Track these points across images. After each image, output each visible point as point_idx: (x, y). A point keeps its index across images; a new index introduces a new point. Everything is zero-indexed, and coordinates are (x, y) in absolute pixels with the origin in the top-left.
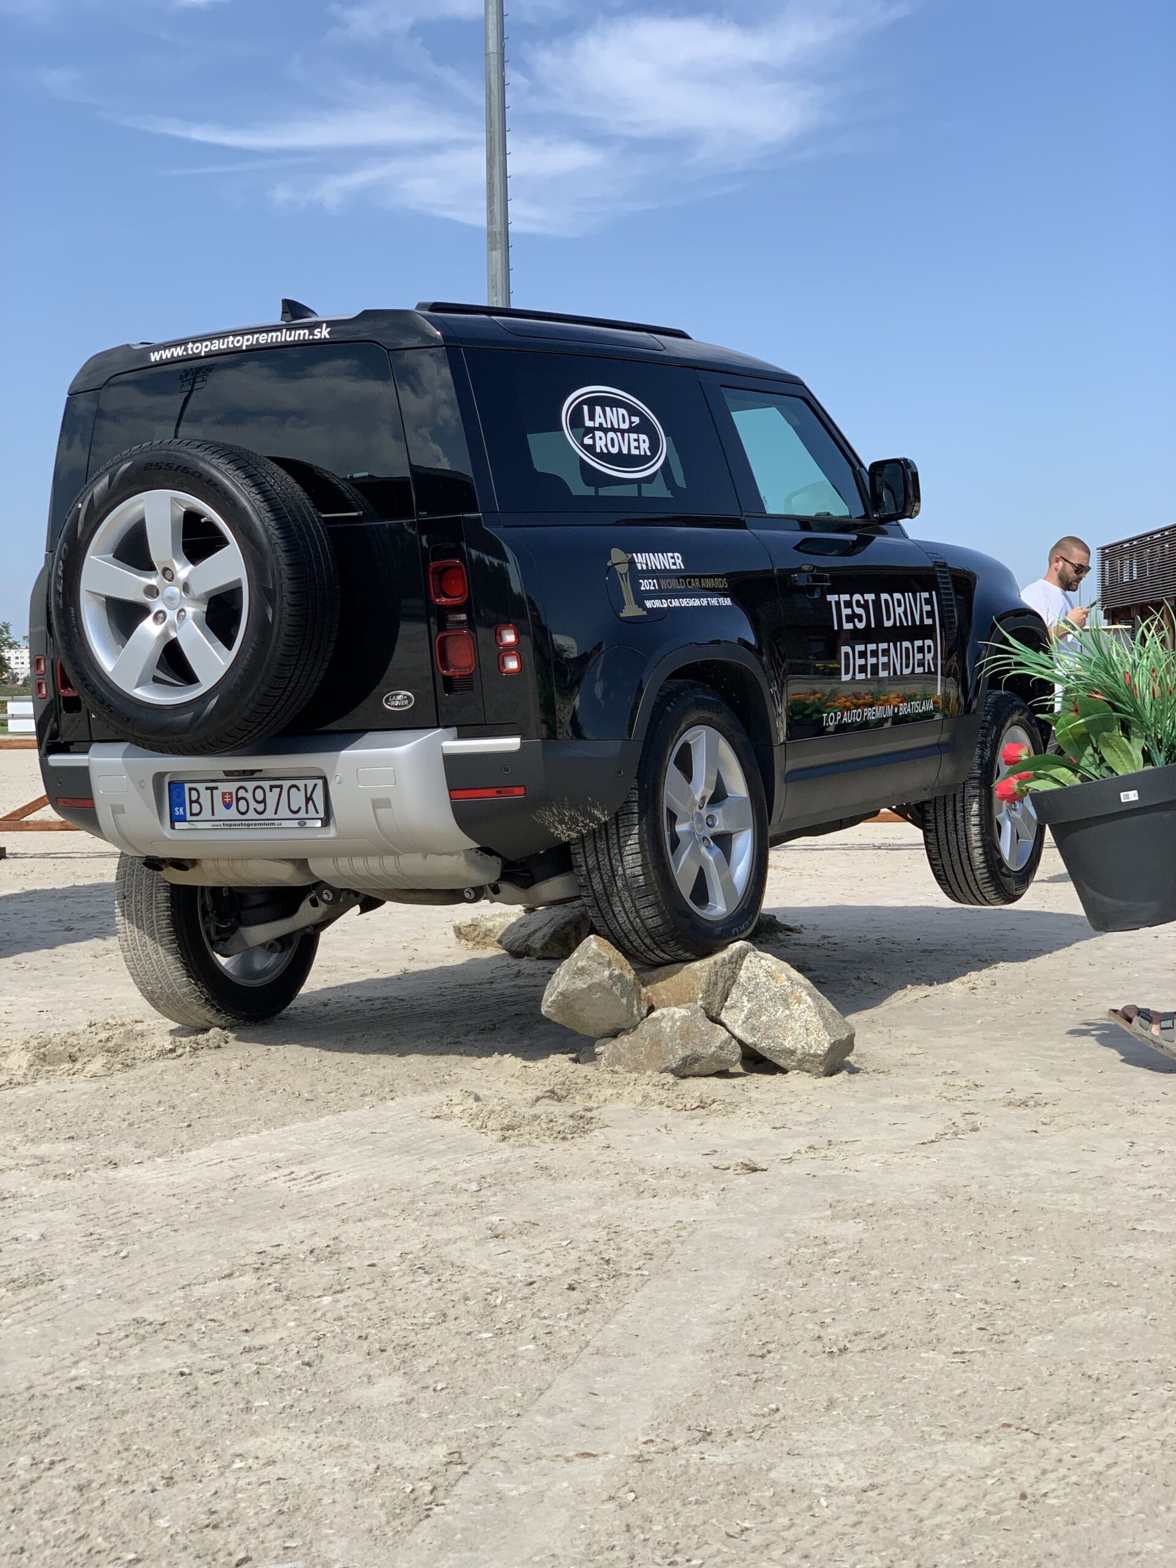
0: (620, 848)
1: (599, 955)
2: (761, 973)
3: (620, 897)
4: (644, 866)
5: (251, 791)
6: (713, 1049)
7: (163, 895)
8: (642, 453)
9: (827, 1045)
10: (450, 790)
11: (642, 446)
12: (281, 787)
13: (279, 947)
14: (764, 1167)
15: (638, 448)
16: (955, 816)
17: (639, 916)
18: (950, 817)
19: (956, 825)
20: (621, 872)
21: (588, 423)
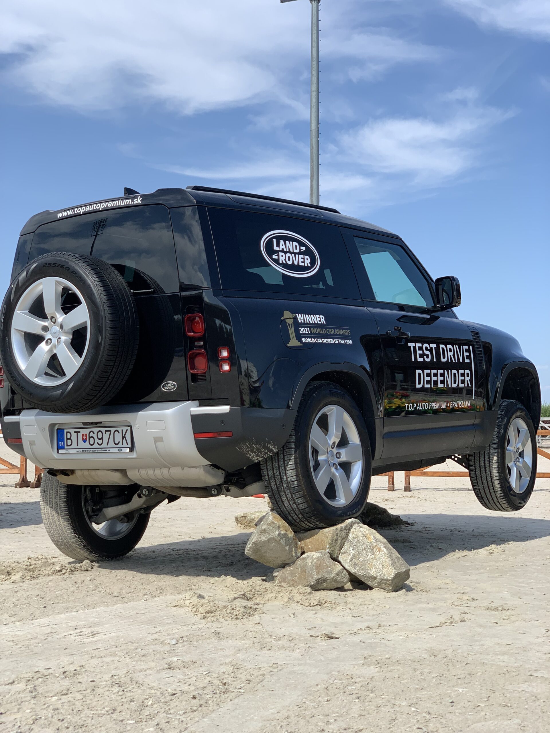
0: (285, 467)
1: (273, 523)
2: (360, 535)
3: (285, 493)
4: (297, 476)
5: (96, 433)
6: (333, 575)
7: (63, 490)
8: (306, 265)
9: (393, 574)
10: (194, 433)
11: (306, 261)
12: (110, 431)
13: (126, 520)
14: (337, 636)
15: (304, 262)
16: (485, 463)
17: (295, 503)
18: (482, 463)
19: (485, 468)
20: (285, 479)
21: (275, 248)
